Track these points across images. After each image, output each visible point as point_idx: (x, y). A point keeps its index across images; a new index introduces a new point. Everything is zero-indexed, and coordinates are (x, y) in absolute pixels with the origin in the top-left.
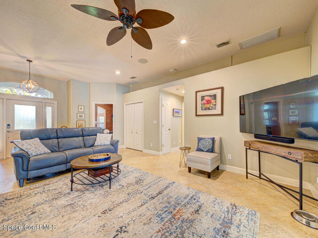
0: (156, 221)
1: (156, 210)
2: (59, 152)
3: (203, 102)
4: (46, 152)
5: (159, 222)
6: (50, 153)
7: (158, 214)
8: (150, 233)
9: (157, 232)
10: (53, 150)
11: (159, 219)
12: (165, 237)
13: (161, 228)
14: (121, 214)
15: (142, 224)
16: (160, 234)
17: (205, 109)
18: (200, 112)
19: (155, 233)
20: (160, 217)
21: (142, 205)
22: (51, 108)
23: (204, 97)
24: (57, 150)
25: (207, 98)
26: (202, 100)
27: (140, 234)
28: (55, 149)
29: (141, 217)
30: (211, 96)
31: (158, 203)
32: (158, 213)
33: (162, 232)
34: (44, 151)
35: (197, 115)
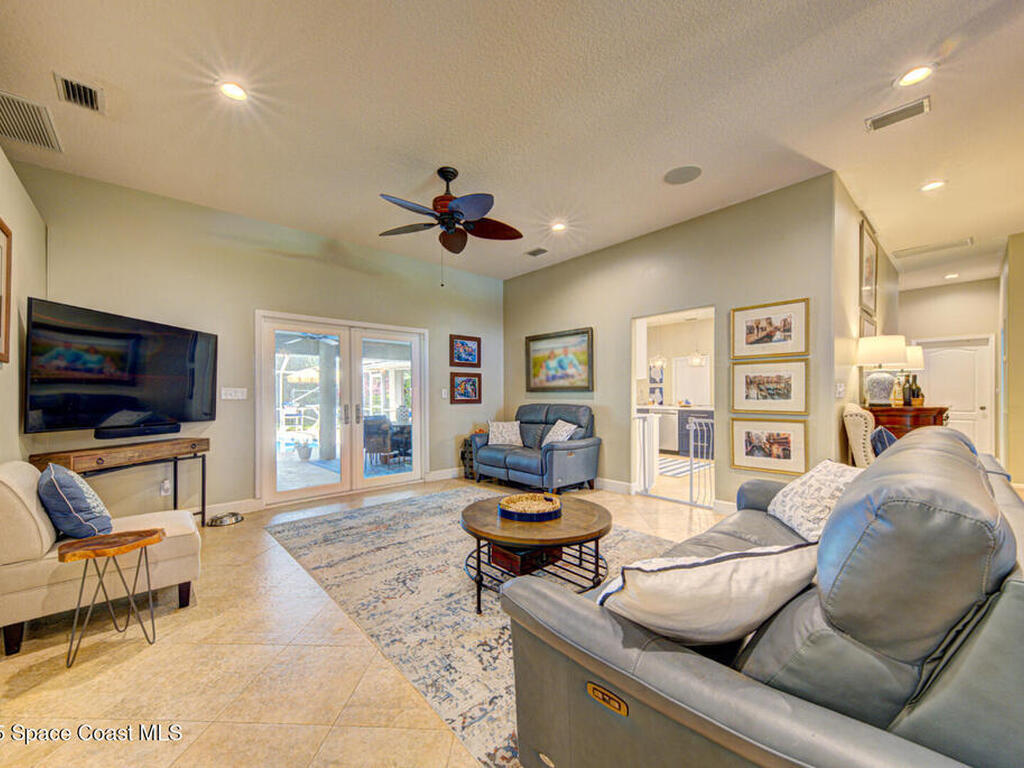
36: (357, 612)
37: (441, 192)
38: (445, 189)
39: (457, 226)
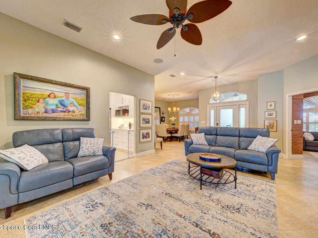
0: (157, 229)
1: (174, 229)
2: (215, 146)
4: (203, 143)
5: (155, 232)
6: (206, 145)
7: (167, 231)
8: (143, 224)
9: (142, 230)
10: (211, 143)
11: (160, 231)
12: (136, 236)
13: (148, 234)
14: (165, 203)
15: (154, 218)
16: (140, 232)
19: (141, 228)
20: (163, 233)
21: (181, 216)
22: (244, 108)
24: (214, 144)
27: (143, 217)
28: (213, 143)
29: (162, 217)
31: (189, 232)
32: (169, 231)
33: (143, 234)
34: (202, 143)
36: (273, 216)
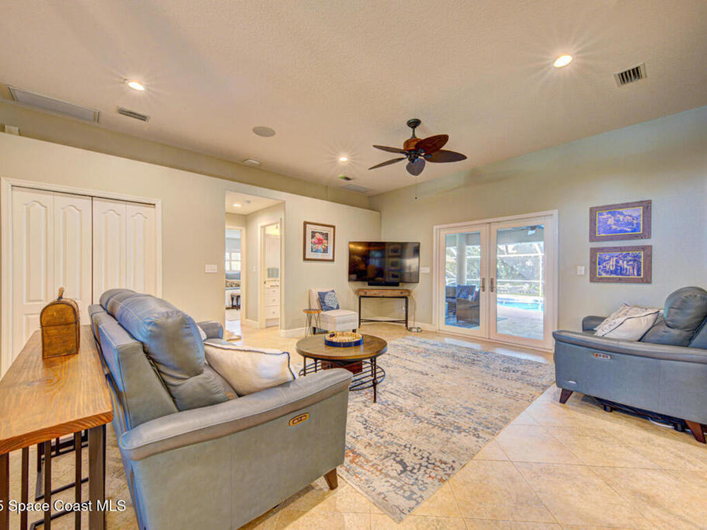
3: (313, 240)
17: (316, 251)
18: (309, 255)
23: (315, 233)
25: (318, 236)
26: (313, 237)
30: (322, 234)
35: (305, 259)
37: (409, 137)
38: (412, 134)
39: (419, 157)
